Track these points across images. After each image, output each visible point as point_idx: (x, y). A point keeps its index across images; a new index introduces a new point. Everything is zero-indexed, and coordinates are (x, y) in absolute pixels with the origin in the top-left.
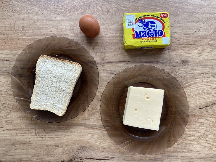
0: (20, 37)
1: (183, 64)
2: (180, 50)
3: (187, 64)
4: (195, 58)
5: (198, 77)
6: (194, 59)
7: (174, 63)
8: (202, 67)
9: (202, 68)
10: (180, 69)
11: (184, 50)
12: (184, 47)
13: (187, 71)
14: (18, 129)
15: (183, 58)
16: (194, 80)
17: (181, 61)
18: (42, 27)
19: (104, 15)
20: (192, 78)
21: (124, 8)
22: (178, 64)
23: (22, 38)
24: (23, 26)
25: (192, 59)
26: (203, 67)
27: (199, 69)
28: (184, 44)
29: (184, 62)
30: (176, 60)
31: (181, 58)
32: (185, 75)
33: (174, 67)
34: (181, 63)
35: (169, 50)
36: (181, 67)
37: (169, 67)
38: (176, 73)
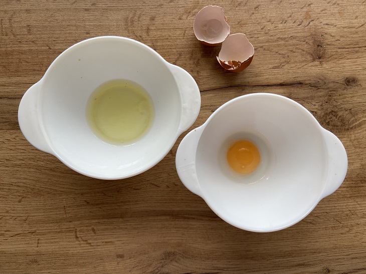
0: (25, 47)
1: (347, 85)
2: (341, 58)
3: (354, 85)
7: (331, 85)
10: (343, 95)
11: (348, 59)
12: (349, 53)
13: (355, 99)
14: (41, 231)
15: (348, 74)
17: (343, 80)
18: (69, 24)
20: (364, 110)
22: (338, 85)
23: (30, 50)
24: (28, 26)
25: (363, 75)
28: (348, 47)
29: (349, 81)
30: (335, 78)
31: (343, 74)
32: (352, 106)
33: (331, 91)
34: (344, 83)
35: (321, 60)
36: (345, 91)
37: (323, 93)
38: (335, 104)
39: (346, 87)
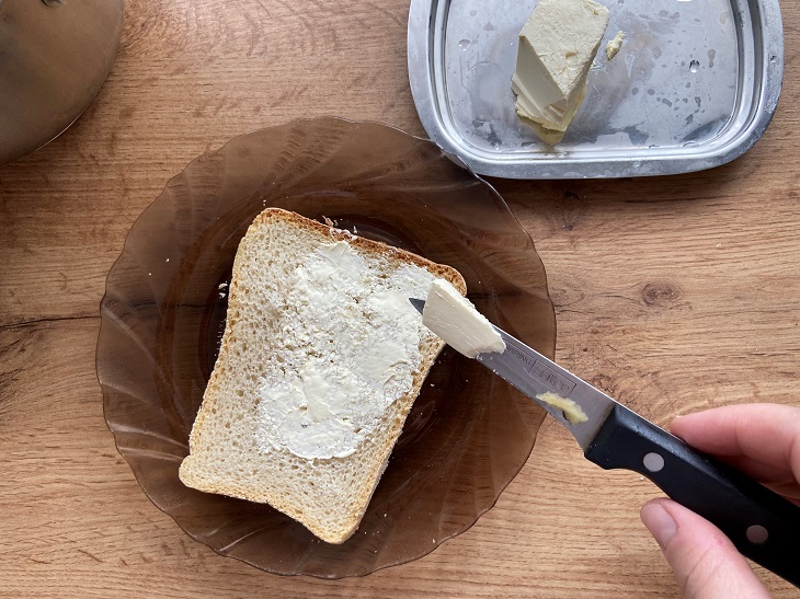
1: (648, 304)
2: (633, 229)
3: (670, 305)
4: (712, 270)
5: (732, 376)
6: (708, 275)
7: (601, 302)
8: (751, 321)
9: (754, 326)
10: (633, 330)
11: (653, 232)
13: (671, 344)
15: (651, 274)
16: (710, 390)
17: (635, 289)
19: (234, 55)
20: (698, 378)
21: (339, 18)
22: (621, 302)
25: (699, 276)
26: (758, 317)
27: (736, 328)
29: (652, 294)
30: (613, 283)
31: (636, 272)
32: (661, 363)
33: (598, 319)
34: (638, 297)
35: (572, 233)
36: (641, 322)
37: (575, 323)
38: (609, 355)
39: (646, 309)
